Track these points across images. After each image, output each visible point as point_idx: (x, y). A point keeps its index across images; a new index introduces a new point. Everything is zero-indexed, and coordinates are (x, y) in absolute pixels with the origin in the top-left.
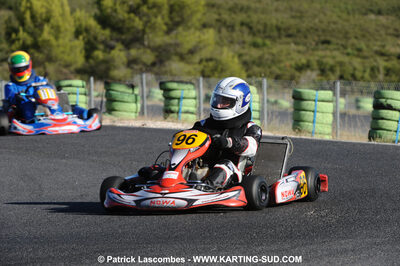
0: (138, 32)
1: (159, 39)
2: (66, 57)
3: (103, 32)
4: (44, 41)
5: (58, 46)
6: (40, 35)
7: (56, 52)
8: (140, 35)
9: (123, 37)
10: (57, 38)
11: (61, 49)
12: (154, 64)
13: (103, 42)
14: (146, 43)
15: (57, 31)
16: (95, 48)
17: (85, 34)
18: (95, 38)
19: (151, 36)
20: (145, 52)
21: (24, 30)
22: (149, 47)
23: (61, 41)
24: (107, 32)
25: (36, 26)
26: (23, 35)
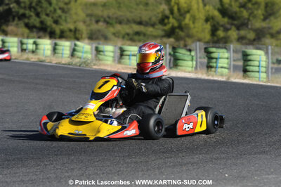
0: (245, 19)
1: (258, 24)
2: (199, 35)
3: (223, 19)
4: (186, 24)
5: (194, 28)
6: (183, 21)
7: (194, 31)
8: (246, 21)
9: (236, 22)
10: (194, 23)
11: (196, 30)
12: (254, 40)
13: (222, 26)
14: (250, 27)
15: (194, 19)
17: (211, 20)
18: (218, 23)
19: (253, 22)
20: (249, 33)
21: (173, 18)
22: (251, 29)
23: (196, 25)
24: (226, 20)
25: (180, 15)
26: (172, 20)
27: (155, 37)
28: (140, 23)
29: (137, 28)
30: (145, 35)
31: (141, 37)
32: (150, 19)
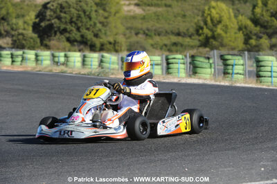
2: (232, 44)
3: (255, 28)
4: (219, 35)
5: (227, 37)
6: (216, 31)
7: (226, 41)
9: (268, 31)
10: (226, 33)
11: (229, 39)
13: (255, 34)
15: (226, 28)
16: (250, 38)
17: (244, 30)
18: (251, 32)
21: (207, 28)
23: (228, 34)
24: (258, 28)
25: (214, 25)
26: (206, 31)
27: (192, 47)
28: (178, 34)
29: (174, 39)
30: (182, 45)
31: (179, 48)
32: (188, 30)
